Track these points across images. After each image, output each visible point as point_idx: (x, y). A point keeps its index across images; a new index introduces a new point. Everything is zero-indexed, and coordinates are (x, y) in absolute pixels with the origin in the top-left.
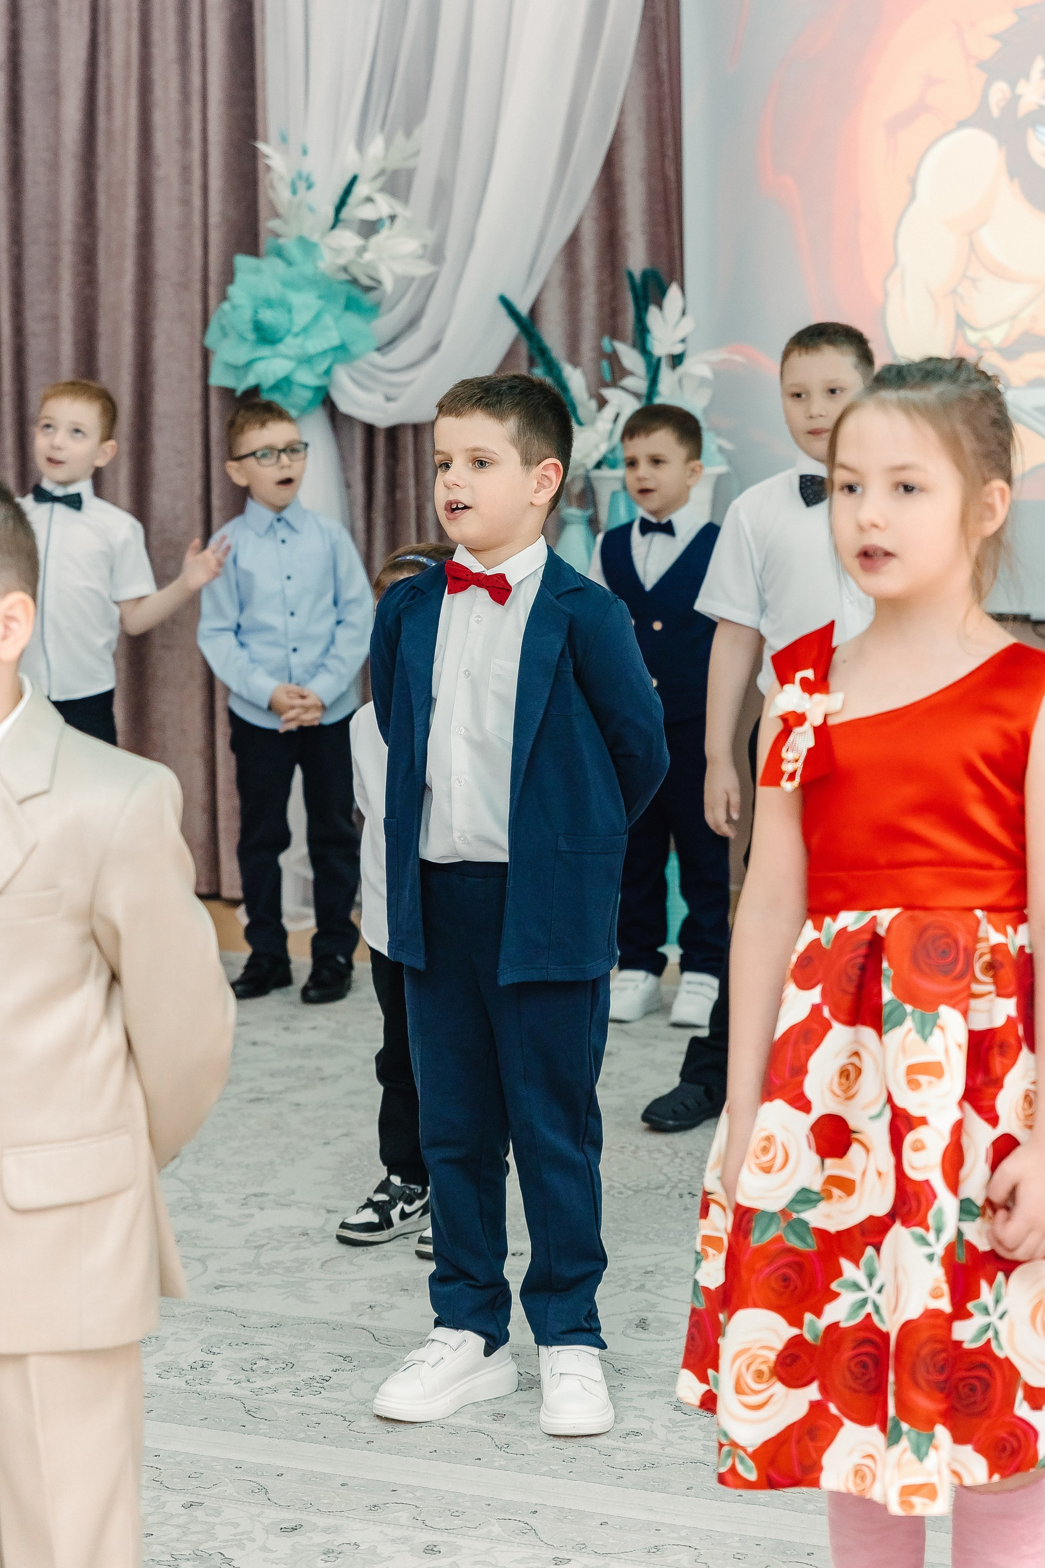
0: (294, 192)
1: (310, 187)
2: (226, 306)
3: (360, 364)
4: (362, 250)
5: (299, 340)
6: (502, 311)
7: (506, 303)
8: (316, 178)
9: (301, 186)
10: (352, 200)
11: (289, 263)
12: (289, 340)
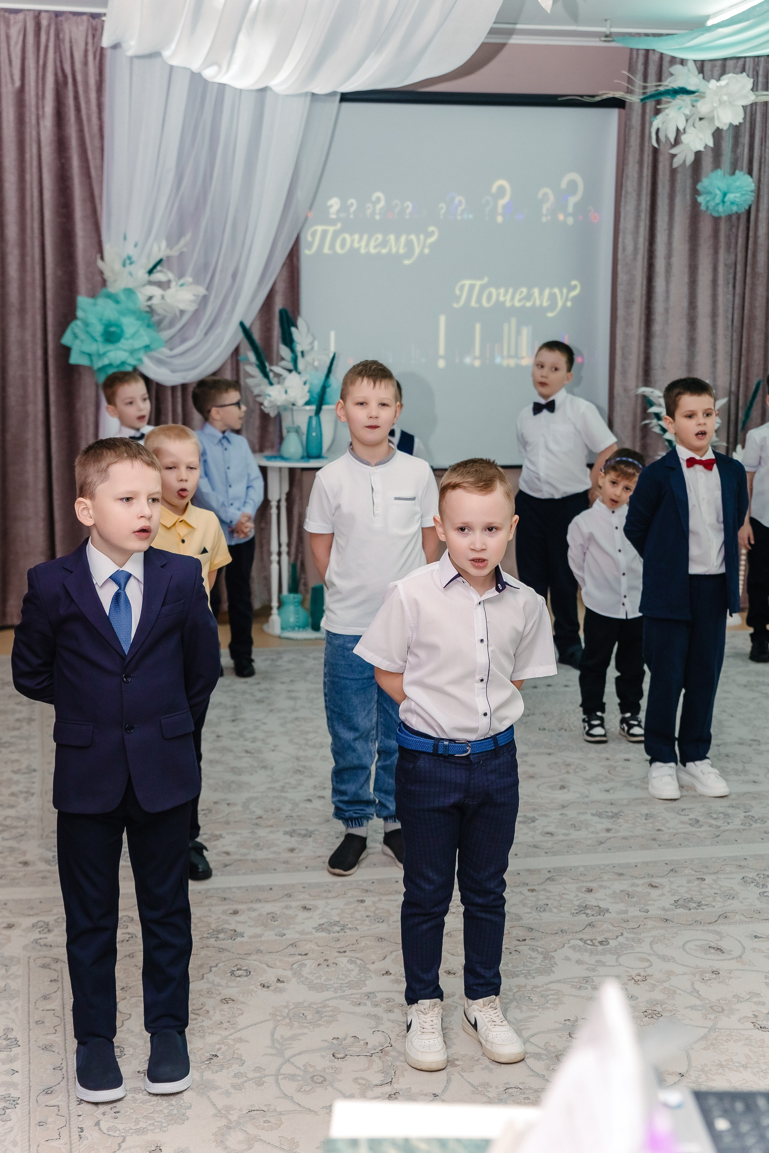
0: (124, 265)
1: (131, 263)
2: (78, 323)
3: (155, 354)
4: (163, 297)
5: (130, 342)
6: (240, 330)
7: (242, 324)
8: (134, 259)
9: (128, 262)
10: (155, 271)
11: (117, 302)
12: (123, 341)
